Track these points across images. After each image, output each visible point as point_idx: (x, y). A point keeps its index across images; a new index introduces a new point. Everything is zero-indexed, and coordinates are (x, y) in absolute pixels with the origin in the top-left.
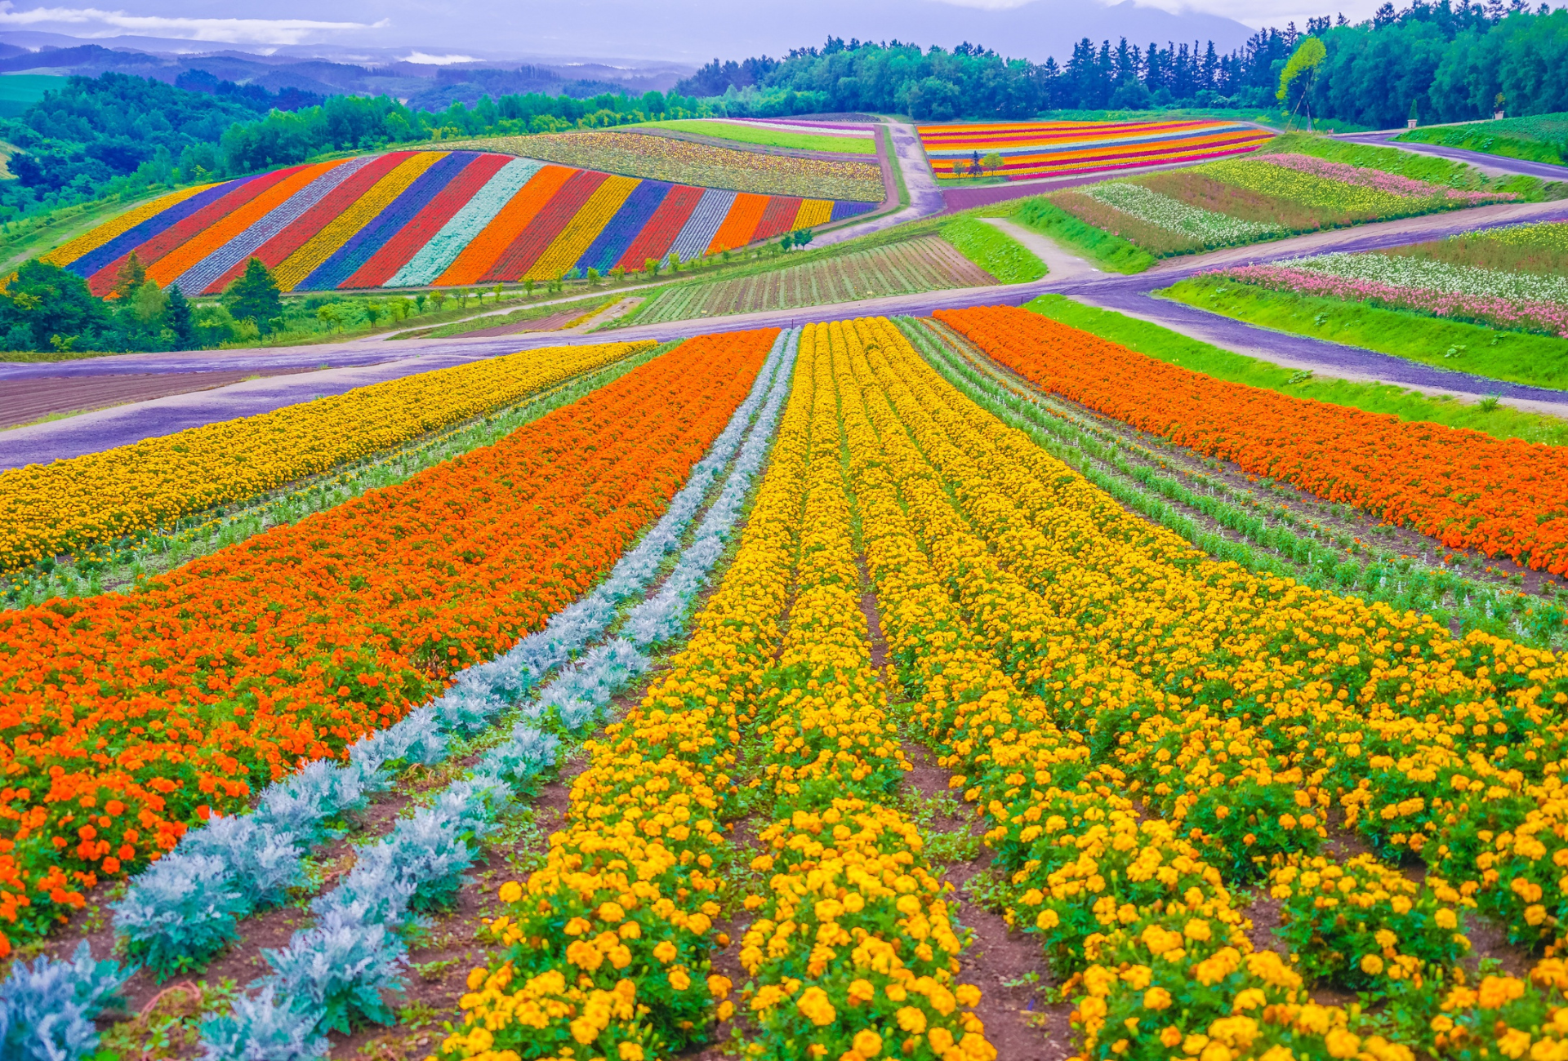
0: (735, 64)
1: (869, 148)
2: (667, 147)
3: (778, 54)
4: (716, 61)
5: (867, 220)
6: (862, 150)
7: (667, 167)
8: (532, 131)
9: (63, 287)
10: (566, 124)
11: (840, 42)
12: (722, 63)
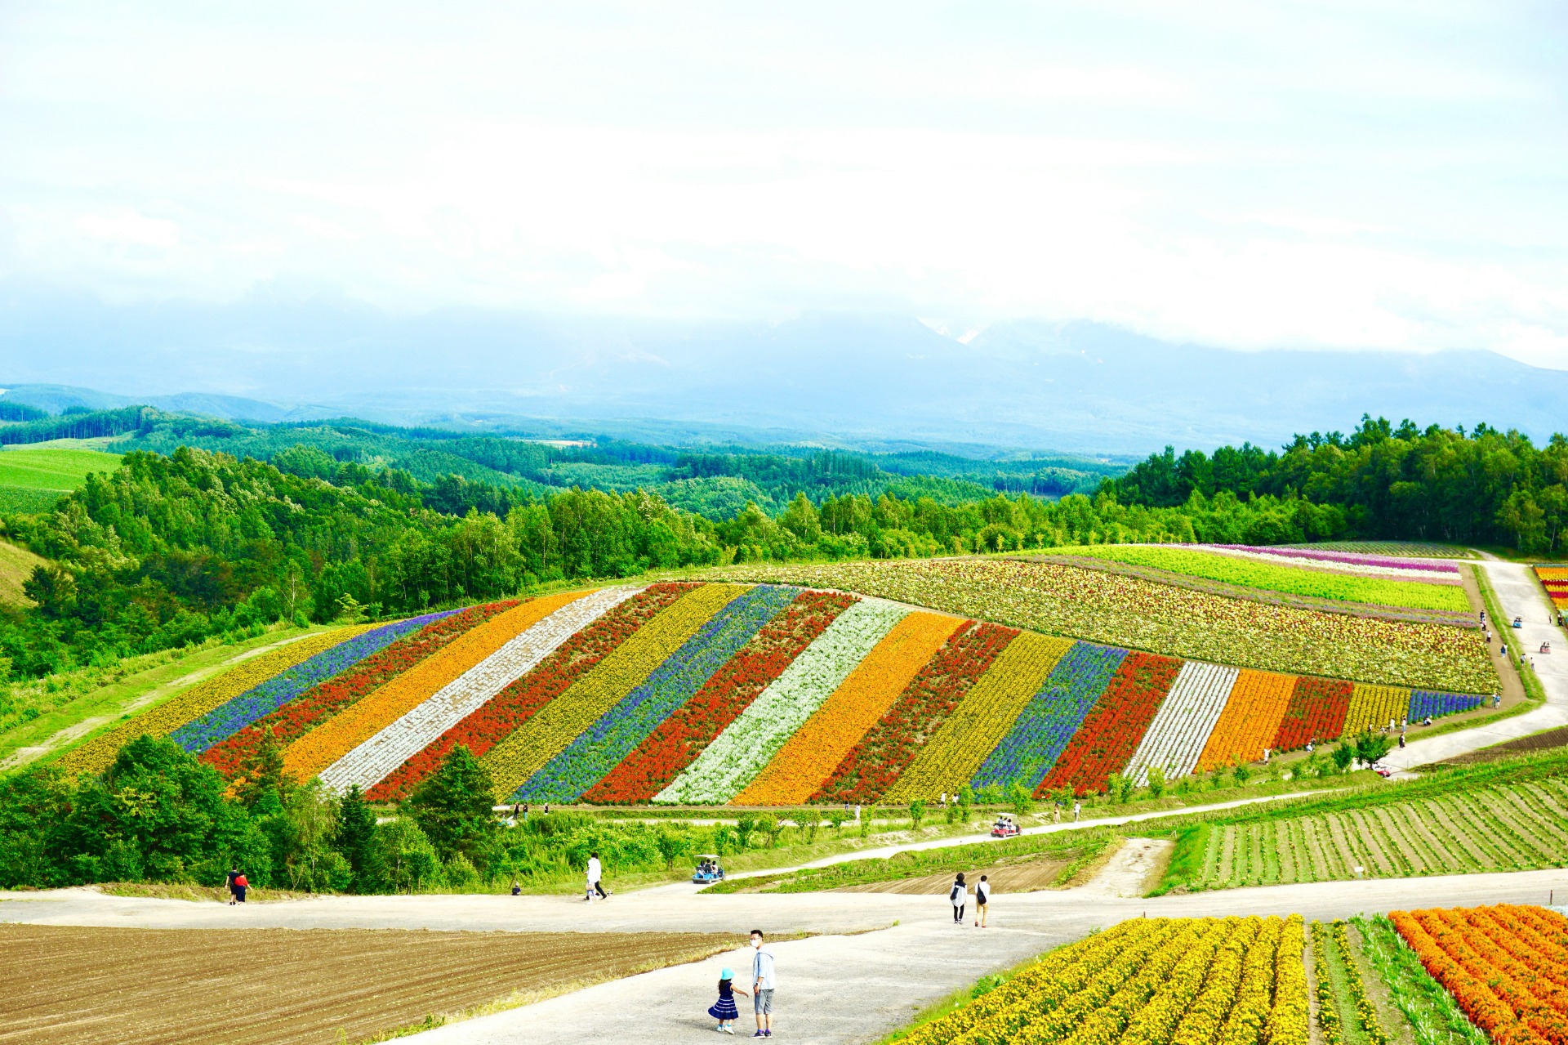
0: (1200, 456)
1: (1456, 602)
2: (1110, 589)
3: (1273, 441)
4: (1169, 449)
5: (1476, 723)
6: (1443, 604)
7: (1113, 621)
8: (877, 553)
9: (184, 779)
10: (935, 545)
11: (1383, 424)
12: (1179, 454)
